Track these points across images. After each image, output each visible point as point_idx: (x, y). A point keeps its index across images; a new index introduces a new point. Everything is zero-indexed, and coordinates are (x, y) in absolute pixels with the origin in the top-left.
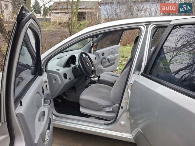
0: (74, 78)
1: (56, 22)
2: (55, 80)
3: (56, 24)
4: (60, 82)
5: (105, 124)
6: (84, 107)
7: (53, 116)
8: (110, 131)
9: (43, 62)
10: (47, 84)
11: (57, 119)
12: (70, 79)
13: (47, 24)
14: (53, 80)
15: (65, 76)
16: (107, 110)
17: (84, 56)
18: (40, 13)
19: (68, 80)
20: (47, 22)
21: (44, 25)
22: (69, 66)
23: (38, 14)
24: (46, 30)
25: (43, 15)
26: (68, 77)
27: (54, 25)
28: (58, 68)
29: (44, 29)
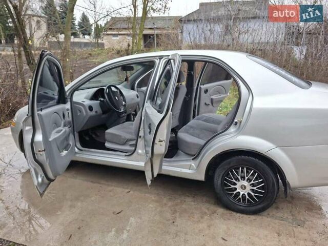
0: (101, 112)
1: (113, 50)
2: (80, 112)
3: (113, 52)
4: (85, 113)
5: (126, 156)
6: (109, 142)
7: (76, 149)
8: (130, 162)
9: (67, 94)
10: (70, 112)
11: (81, 152)
12: (96, 112)
13: (98, 52)
14: (78, 112)
15: (91, 108)
16: (130, 143)
17: (113, 89)
18: (89, 34)
19: (93, 113)
20: (99, 49)
21: (94, 53)
22: (97, 100)
23: (86, 36)
24: (96, 61)
25: (94, 38)
26: (94, 110)
27: (110, 54)
28: (84, 100)
29: (94, 60)
